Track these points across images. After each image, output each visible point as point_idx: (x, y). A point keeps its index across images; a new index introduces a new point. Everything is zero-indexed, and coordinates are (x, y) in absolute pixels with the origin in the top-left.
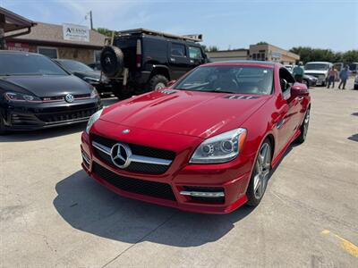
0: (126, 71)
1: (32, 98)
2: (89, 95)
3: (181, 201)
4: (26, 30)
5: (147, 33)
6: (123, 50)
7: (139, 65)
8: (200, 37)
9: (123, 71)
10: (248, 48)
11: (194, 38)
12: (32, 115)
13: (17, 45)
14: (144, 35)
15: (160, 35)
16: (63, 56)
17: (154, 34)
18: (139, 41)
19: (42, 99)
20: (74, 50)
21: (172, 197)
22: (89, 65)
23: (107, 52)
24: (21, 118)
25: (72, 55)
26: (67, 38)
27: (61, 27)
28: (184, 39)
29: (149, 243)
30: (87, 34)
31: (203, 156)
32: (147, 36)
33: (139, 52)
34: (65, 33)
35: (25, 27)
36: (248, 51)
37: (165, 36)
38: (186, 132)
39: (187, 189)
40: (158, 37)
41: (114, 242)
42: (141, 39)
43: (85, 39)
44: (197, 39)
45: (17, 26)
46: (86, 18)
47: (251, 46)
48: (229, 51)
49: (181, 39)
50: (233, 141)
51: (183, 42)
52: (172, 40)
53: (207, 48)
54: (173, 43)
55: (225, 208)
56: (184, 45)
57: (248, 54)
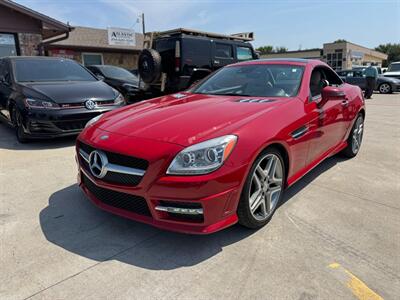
0: (164, 76)
1: (50, 104)
2: (113, 101)
3: (157, 217)
4: (64, 35)
5: (188, 33)
6: (161, 54)
7: (178, 69)
8: (251, 35)
9: (161, 76)
10: (322, 47)
11: (244, 37)
12: (50, 122)
13: (61, 51)
14: (184, 36)
15: (203, 35)
16: (108, 62)
17: (195, 34)
18: (178, 43)
19: (60, 105)
20: (119, 55)
21: (147, 213)
22: (131, 72)
23: (144, 55)
24: (40, 125)
25: (117, 61)
26: (112, 43)
27: (106, 31)
28: (231, 39)
30: (133, 38)
31: (184, 166)
32: (188, 37)
33: (178, 55)
34: (110, 37)
35: (62, 33)
36: (322, 51)
37: (207, 36)
38: (165, 139)
39: (163, 204)
40: (200, 37)
41: (81, 258)
42: (180, 40)
43: (131, 44)
44: (248, 38)
45: (55, 31)
46: (138, 21)
47: (325, 45)
48: (300, 51)
49: (227, 38)
50: (218, 150)
51: (229, 41)
52: (216, 40)
53: (274, 49)
54: (217, 43)
55: (203, 228)
56: (231, 45)
57: (322, 54)
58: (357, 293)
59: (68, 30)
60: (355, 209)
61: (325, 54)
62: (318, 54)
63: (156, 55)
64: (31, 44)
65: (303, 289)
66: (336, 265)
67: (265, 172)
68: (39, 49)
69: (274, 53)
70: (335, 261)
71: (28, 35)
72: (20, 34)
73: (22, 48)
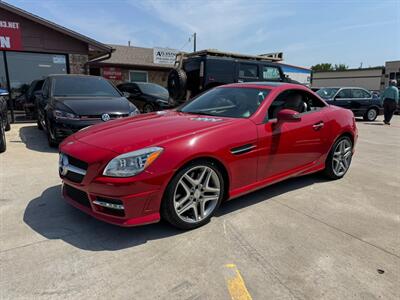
0: (189, 94)
3: (94, 210)
4: (107, 56)
5: (213, 54)
6: (187, 74)
8: (280, 55)
9: (186, 94)
10: (383, 65)
11: (273, 58)
13: (112, 69)
14: (209, 57)
15: (228, 56)
17: (220, 55)
18: (202, 63)
19: (80, 117)
20: (163, 73)
23: (173, 75)
25: (161, 78)
26: (157, 62)
27: (152, 50)
28: (258, 59)
29: (61, 241)
32: (213, 57)
33: (202, 74)
34: (155, 56)
35: (105, 54)
36: (383, 70)
37: (233, 56)
38: (108, 147)
39: (99, 199)
40: (225, 58)
41: (38, 235)
42: (205, 61)
43: (170, 63)
44: (277, 58)
45: (99, 52)
47: (387, 63)
48: (360, 69)
49: (253, 59)
50: (143, 158)
51: (256, 62)
52: (242, 60)
53: (333, 66)
54: (242, 63)
55: (125, 221)
56: (257, 65)
57: (384, 72)
58: (231, 288)
59: (110, 51)
60: (293, 225)
61: (388, 73)
62: (380, 73)
63: (182, 75)
64: (78, 63)
65: (188, 279)
66: (232, 265)
67: (197, 182)
68: (85, 67)
69: (332, 71)
70: (234, 263)
71: (77, 55)
72: (70, 55)
73: (71, 67)
